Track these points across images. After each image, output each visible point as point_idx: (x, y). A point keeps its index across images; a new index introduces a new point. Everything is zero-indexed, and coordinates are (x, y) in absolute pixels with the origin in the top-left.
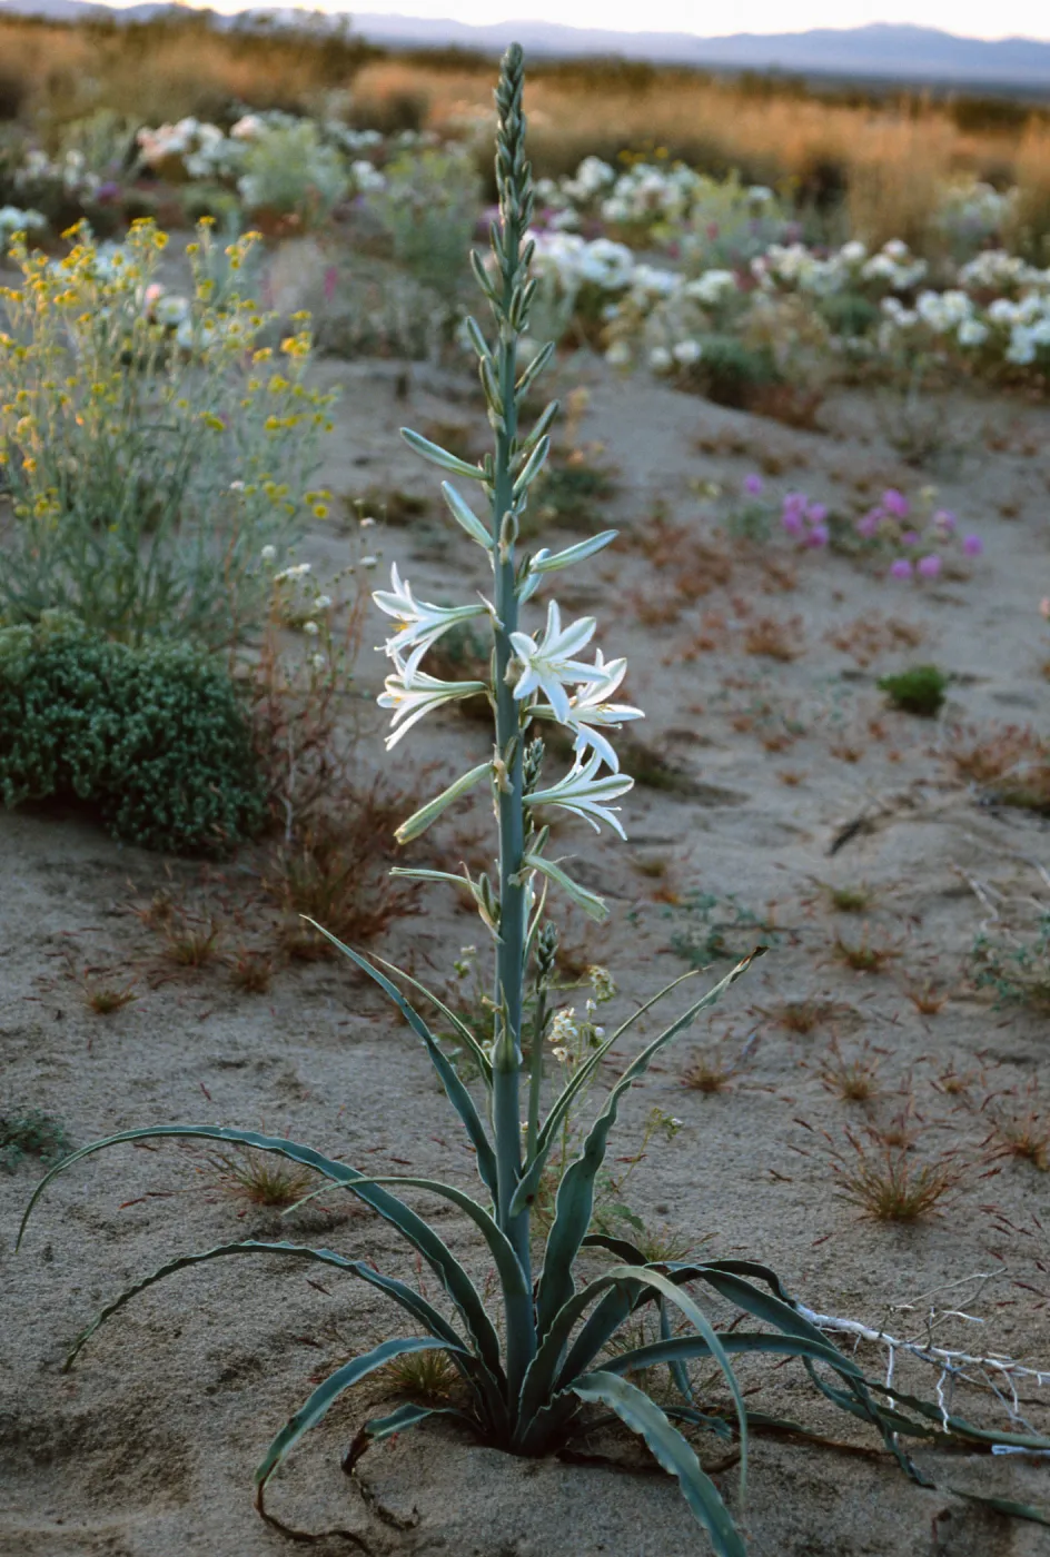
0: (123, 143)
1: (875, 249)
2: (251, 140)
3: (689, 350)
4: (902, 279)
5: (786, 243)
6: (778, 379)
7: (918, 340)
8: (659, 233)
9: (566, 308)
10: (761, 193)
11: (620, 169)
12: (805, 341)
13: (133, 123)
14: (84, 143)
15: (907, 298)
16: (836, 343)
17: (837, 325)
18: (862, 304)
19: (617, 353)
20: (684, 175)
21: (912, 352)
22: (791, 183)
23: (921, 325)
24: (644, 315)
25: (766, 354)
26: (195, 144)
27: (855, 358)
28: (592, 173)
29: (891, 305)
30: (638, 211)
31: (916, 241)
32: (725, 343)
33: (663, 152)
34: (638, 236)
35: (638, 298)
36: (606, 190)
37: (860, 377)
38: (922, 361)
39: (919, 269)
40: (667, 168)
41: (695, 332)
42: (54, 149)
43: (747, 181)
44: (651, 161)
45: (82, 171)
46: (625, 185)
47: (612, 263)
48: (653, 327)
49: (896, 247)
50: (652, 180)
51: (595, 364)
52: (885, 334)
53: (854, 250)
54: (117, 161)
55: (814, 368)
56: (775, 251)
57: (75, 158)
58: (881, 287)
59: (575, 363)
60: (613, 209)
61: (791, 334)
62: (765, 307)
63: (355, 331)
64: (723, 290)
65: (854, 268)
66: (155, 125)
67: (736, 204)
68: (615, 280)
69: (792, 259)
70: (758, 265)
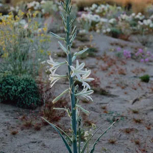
0: (25, 5)
1: (137, 14)
2: (43, 4)
3: (109, 30)
4: (141, 18)
5: (123, 14)
6: (123, 34)
7: (144, 27)
8: (104, 14)
9: (90, 25)
10: (120, 8)
11: (98, 5)
12: (126, 28)
13: (26, 2)
14: (19, 6)
15: (142, 21)
16: (131, 28)
17: (131, 25)
18: (135, 22)
19: (98, 31)
20: (108, 6)
21: (143, 29)
22: (124, 6)
23: (144, 24)
24: (102, 25)
25: (121, 30)
26: (35, 5)
27: (134, 30)
28: (94, 6)
29: (139, 22)
30: (101, 11)
31: (143, 13)
32: (114, 29)
33: (104, 2)
34: (101, 15)
35: (101, 23)
36: (96, 8)
37: (135, 33)
38: (144, 30)
39: (143, 17)
40: (105, 5)
41: (109, 27)
42: (15, 7)
43: (117, 6)
44: (103, 4)
45: (19, 9)
46: (99, 8)
47: (97, 18)
48: (103, 27)
49: (140, 14)
50: (103, 6)
51: (95, 33)
52: (139, 26)
53: (133, 14)
54: (24, 8)
55: (128, 32)
56: (121, 15)
57: (17, 8)
58: (138, 20)
59: (92, 33)
60: (97, 11)
61: (124, 27)
62: (120, 23)
63: (58, 29)
64: (114, 21)
65: (133, 17)
66: (29, 2)
67: (116, 9)
68: (97, 21)
69: (124, 16)
70: (119, 17)
